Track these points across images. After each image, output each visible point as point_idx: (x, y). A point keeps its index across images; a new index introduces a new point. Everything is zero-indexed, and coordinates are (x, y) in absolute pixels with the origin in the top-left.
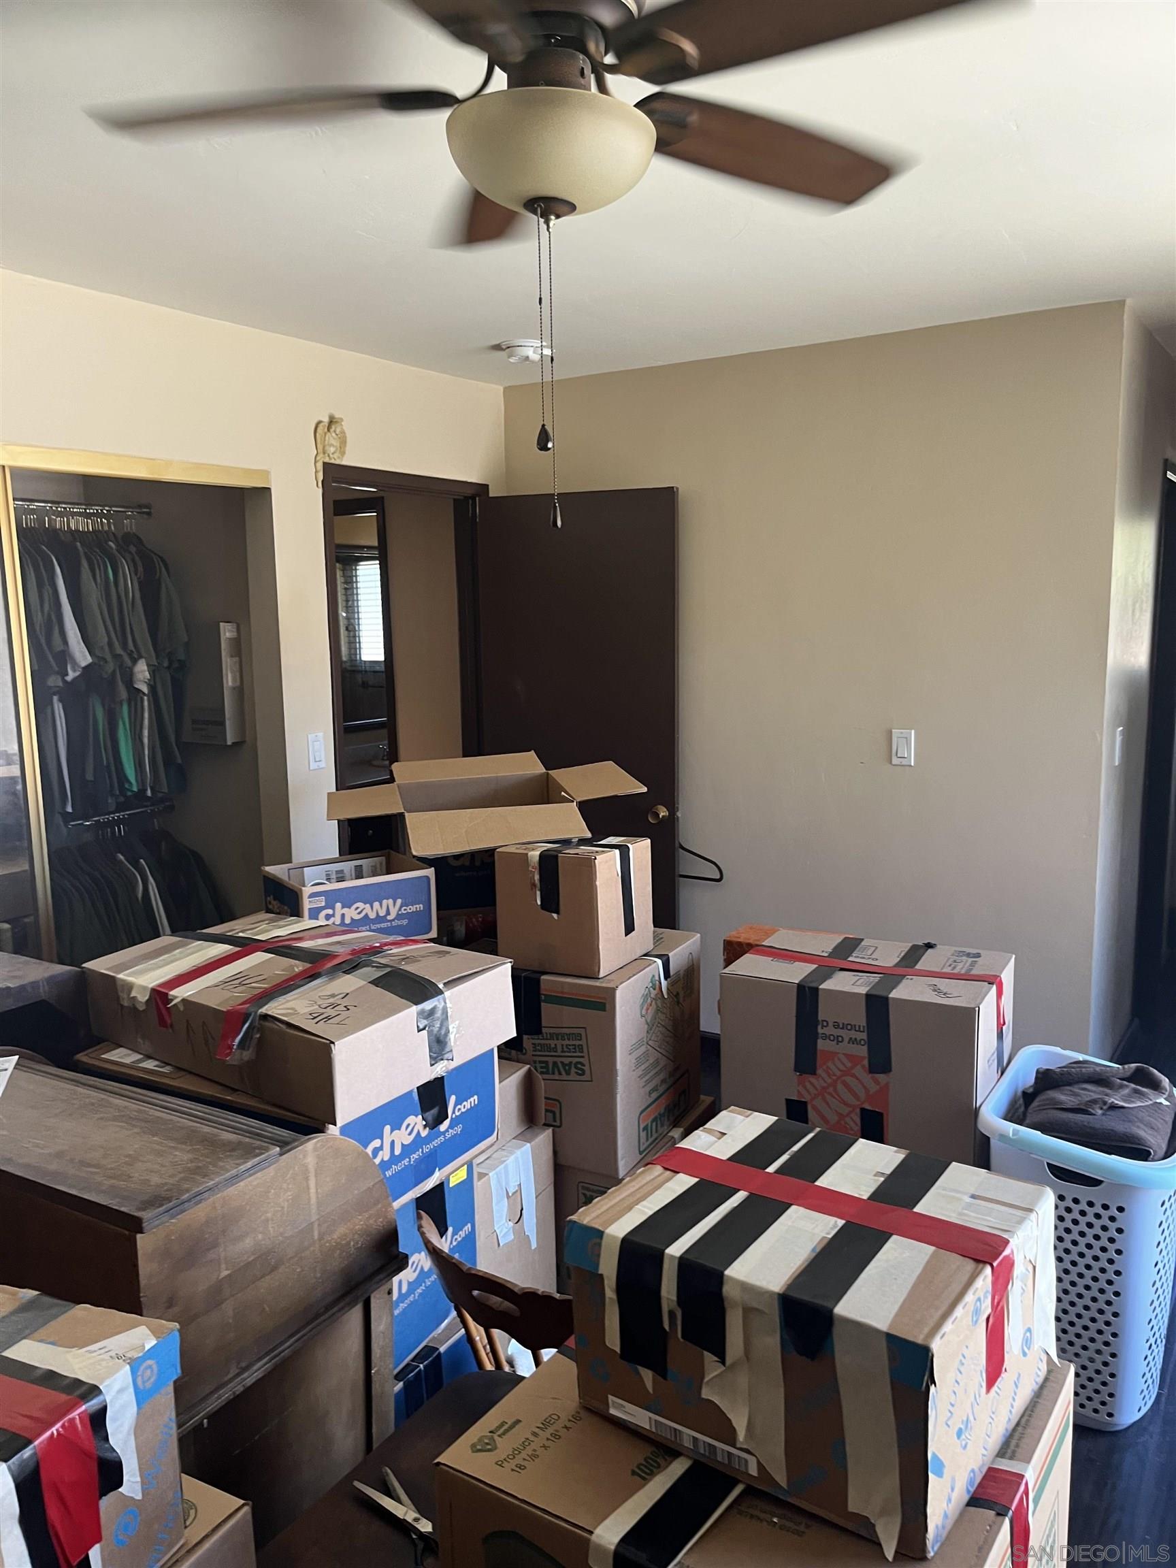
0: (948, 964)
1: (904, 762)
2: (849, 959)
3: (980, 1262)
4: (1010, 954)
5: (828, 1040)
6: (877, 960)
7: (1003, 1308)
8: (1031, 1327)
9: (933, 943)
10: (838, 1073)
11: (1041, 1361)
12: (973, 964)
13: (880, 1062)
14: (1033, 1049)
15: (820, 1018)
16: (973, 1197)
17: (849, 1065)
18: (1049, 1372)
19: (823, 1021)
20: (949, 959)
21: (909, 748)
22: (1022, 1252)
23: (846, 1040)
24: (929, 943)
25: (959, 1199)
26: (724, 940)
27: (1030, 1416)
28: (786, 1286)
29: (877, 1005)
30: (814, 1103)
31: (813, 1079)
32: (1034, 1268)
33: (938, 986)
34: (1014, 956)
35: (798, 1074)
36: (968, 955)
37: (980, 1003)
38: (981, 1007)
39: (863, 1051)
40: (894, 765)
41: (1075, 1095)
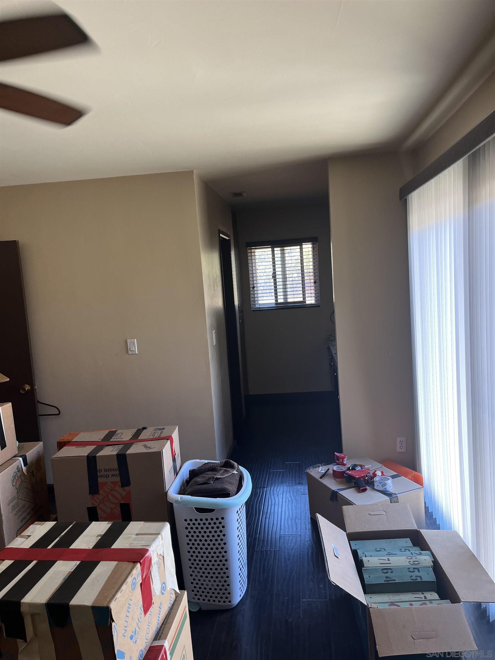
0: (151, 435)
1: (134, 353)
2: (111, 440)
3: (135, 562)
4: (175, 426)
5: (102, 477)
6: (122, 438)
7: (149, 577)
8: (165, 582)
9: (146, 427)
10: (108, 491)
11: (172, 594)
12: (161, 433)
13: (125, 482)
14: (190, 462)
15: (98, 469)
16: (137, 535)
17: (113, 486)
18: (176, 597)
19: (99, 470)
20: (152, 432)
21: (135, 347)
22: (156, 552)
23: (110, 476)
24: (144, 427)
25: (130, 537)
26: (57, 442)
27: (168, 618)
28: (49, 599)
29: (121, 458)
30: (100, 506)
31: (97, 496)
32: (163, 557)
33: (147, 445)
34: (178, 426)
35: (91, 495)
36: (160, 429)
37: (163, 449)
38: (163, 450)
39: (118, 479)
40: (130, 354)
41: (204, 477)
